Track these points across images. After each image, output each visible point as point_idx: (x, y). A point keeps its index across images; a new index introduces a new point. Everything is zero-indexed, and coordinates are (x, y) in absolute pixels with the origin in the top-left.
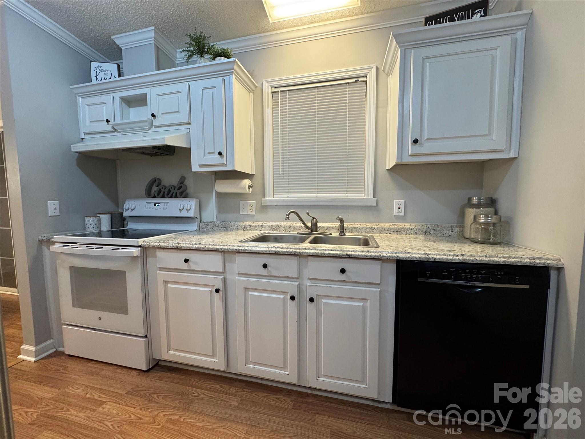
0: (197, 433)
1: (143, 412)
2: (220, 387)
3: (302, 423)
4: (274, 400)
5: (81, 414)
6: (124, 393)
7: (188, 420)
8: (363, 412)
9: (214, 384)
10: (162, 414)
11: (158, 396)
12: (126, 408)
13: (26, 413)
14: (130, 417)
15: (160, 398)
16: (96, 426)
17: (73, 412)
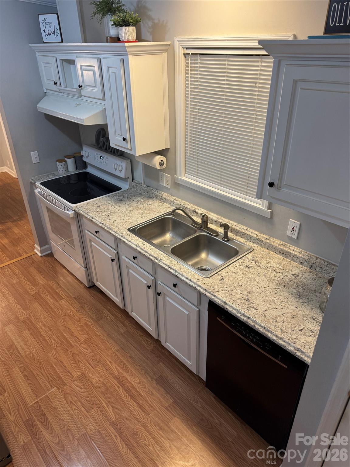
0: (95, 338)
1: (76, 312)
2: (121, 317)
3: (149, 362)
4: (144, 341)
5: (51, 300)
6: (73, 297)
7: (94, 328)
8: (191, 376)
9: (118, 313)
10: (84, 319)
11: (87, 307)
12: (71, 306)
13: (32, 288)
14: (70, 313)
15: (88, 308)
16: (55, 310)
17: (49, 298)
